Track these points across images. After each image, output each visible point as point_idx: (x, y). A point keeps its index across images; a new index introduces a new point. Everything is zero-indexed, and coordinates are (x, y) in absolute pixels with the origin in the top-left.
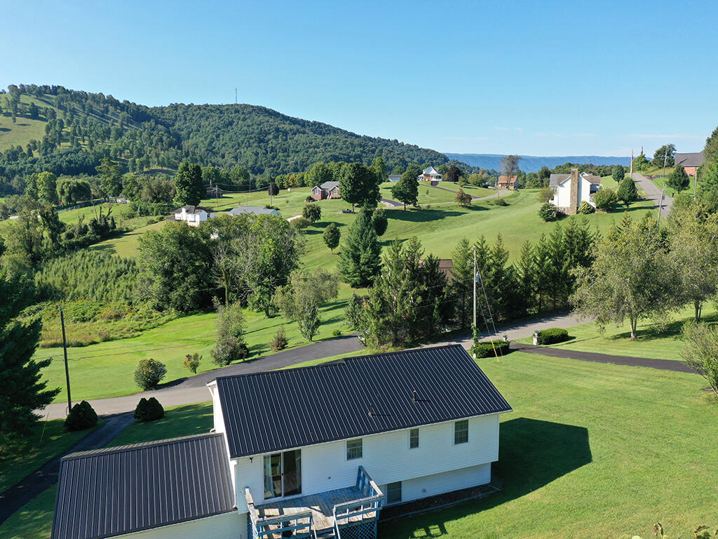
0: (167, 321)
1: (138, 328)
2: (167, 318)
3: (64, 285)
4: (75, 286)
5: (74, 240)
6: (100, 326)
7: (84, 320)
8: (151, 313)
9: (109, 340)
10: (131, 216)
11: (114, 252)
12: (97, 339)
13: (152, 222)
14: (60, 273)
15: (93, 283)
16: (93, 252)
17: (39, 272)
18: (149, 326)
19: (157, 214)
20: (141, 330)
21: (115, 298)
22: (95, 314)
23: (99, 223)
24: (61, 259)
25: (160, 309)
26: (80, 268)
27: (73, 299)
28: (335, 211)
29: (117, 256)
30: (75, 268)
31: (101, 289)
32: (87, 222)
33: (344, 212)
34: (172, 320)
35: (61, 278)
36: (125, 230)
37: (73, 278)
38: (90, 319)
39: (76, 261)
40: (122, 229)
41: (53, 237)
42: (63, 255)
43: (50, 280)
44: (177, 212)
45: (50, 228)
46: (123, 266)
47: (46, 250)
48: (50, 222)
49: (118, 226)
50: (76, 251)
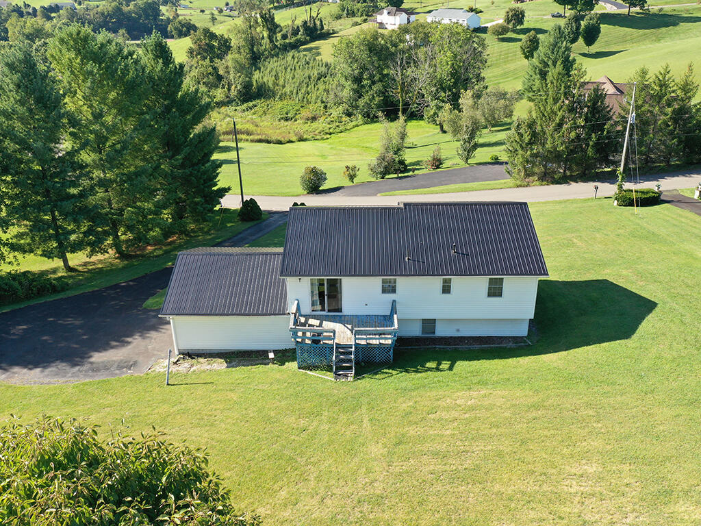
0: (354, 127)
1: (327, 131)
2: (354, 123)
3: (276, 84)
4: (284, 87)
5: (287, 41)
6: (299, 126)
7: (287, 120)
8: (341, 117)
9: (303, 141)
10: (339, 17)
11: (319, 54)
12: (294, 139)
13: (356, 24)
14: (274, 73)
15: (297, 84)
16: (302, 54)
17: (258, 71)
18: (337, 130)
19: (362, 15)
20: (330, 134)
21: (314, 102)
22: (296, 114)
23: (309, 24)
24: (275, 59)
25: (349, 115)
26: (289, 69)
27: (281, 99)
28: (544, 15)
29: (320, 59)
30: (286, 69)
31: (303, 91)
32: (299, 22)
33: (553, 16)
34: (358, 126)
35: (273, 78)
36: (331, 32)
37: (283, 78)
38: (292, 119)
39: (287, 62)
40: (329, 30)
41: (270, 38)
42: (277, 55)
43: (265, 80)
44: (379, 14)
45: (268, 29)
46: (323, 69)
47: (265, 50)
48: (268, 23)
49: (326, 27)
50: (288, 52)
